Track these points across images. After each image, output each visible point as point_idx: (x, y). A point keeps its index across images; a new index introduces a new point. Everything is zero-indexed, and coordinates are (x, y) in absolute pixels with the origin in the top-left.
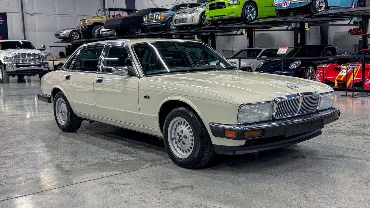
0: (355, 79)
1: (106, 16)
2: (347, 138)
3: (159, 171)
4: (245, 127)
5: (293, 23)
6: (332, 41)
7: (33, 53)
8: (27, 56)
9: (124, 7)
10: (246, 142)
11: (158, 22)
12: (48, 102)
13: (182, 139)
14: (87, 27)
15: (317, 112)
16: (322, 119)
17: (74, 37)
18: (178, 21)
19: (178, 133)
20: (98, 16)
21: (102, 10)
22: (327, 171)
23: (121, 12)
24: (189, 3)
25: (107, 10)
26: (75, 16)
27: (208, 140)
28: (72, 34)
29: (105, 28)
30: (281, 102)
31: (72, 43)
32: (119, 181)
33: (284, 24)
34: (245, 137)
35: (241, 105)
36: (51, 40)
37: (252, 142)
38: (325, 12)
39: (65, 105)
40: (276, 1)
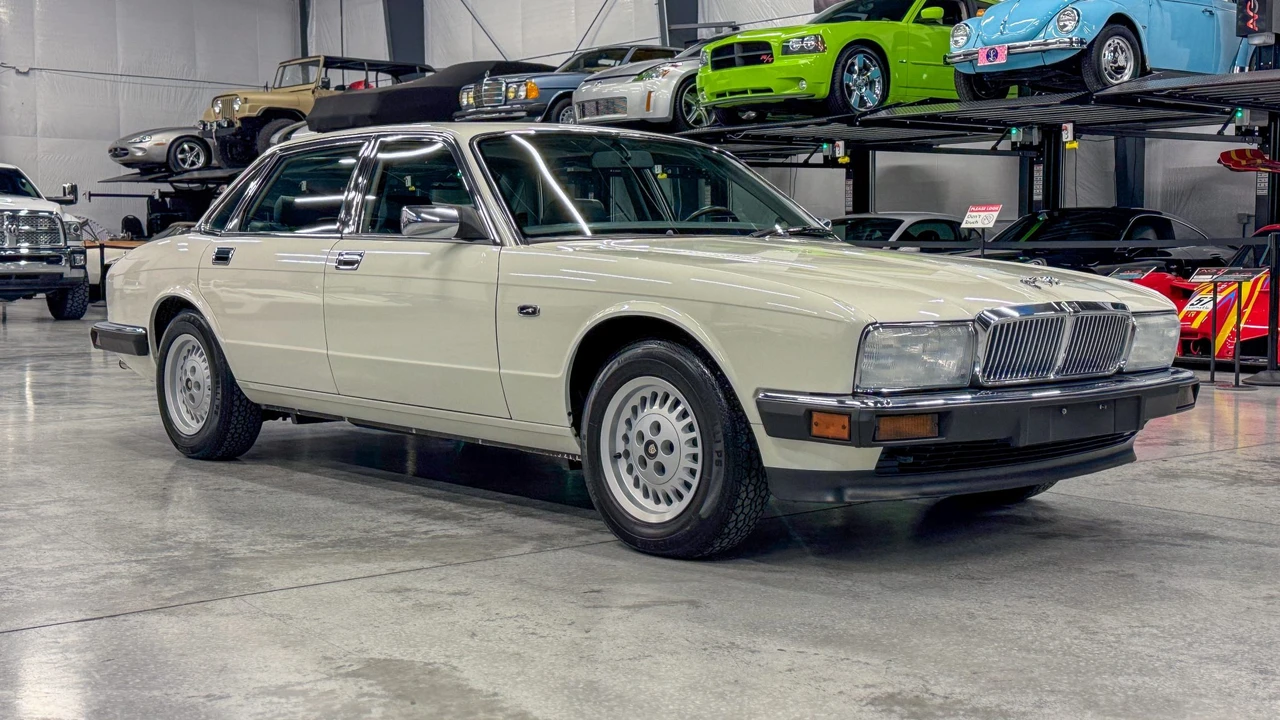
0: (1244, 329)
1: (312, 86)
2: (1222, 492)
3: (569, 564)
4: (882, 403)
5: (1018, 125)
6: (1159, 198)
7: (31, 212)
8: (6, 223)
9: (382, 54)
10: (883, 453)
11: (516, 111)
12: (134, 350)
13: (656, 454)
14: (238, 124)
15: (1121, 375)
16: (1138, 399)
17: (184, 161)
18: (591, 108)
19: (641, 436)
20: (282, 85)
21: (300, 64)
22: (1155, 571)
23: (372, 75)
24: (632, 47)
25: (318, 66)
26: (191, 84)
28: (179, 150)
29: (311, 129)
30: (1002, 326)
31: (175, 184)
32: (436, 586)
33: (985, 130)
34: (881, 435)
35: (868, 326)
36: (96, 169)
37: (902, 459)
38: (1134, 87)
39: (204, 360)
40: (956, 42)
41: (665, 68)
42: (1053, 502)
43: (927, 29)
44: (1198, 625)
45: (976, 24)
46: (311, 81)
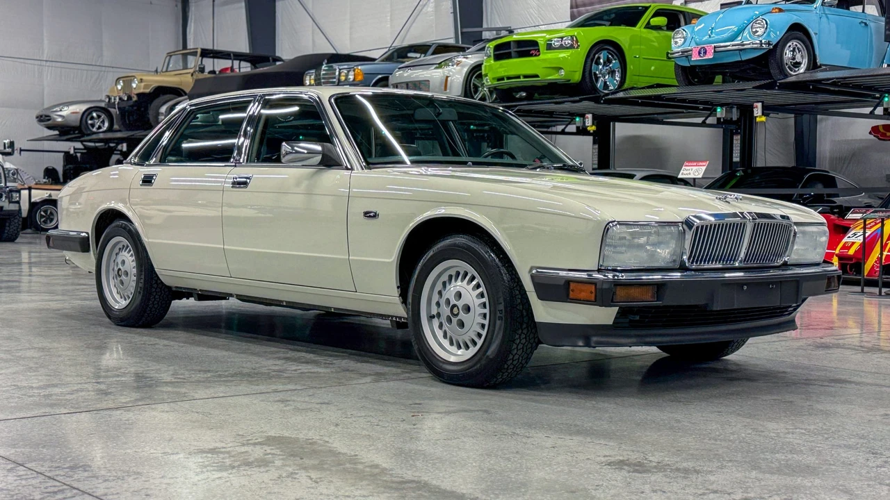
0: (887, 255)
1: (192, 71)
2: (860, 357)
3: (398, 389)
4: (618, 276)
5: (722, 105)
6: (828, 161)
9: (243, 47)
10: (618, 313)
13: (458, 314)
14: (135, 98)
15: (785, 265)
16: (798, 282)
17: (93, 125)
19: (448, 301)
20: (169, 70)
21: (181, 54)
22: (807, 400)
23: (236, 63)
24: (433, 44)
25: (194, 55)
26: (98, 68)
27: (525, 314)
28: (89, 117)
30: (702, 227)
31: (85, 143)
32: (307, 399)
33: (697, 108)
34: (617, 298)
35: (609, 223)
36: (27, 131)
37: (631, 317)
38: (808, 77)
39: (131, 255)
40: (676, 43)
41: (459, 59)
42: (739, 361)
43: (654, 33)
44: (833, 429)
45: (691, 29)
46: (189, 66)
